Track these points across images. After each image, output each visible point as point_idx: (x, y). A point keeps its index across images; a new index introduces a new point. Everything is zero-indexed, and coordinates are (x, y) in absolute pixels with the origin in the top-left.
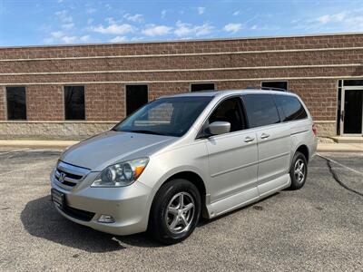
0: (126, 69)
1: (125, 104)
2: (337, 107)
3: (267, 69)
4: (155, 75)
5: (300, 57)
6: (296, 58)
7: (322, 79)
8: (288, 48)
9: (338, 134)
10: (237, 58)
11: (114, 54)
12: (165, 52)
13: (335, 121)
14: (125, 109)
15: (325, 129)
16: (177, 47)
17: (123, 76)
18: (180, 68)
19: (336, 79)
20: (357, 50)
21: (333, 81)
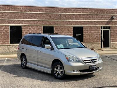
0: (10, 18)
1: (9, 36)
2: (101, 37)
3: (75, 21)
4: (25, 22)
5: (88, 17)
6: (86, 17)
7: (95, 26)
8: (83, 13)
9: (102, 48)
10: (62, 15)
11: (3, 10)
12: (30, 11)
13: (100, 43)
14: (10, 38)
15: (97, 46)
16: (36, 9)
17: (8, 22)
18: (37, 19)
19: (100, 26)
20: (107, 15)
21: (99, 27)
